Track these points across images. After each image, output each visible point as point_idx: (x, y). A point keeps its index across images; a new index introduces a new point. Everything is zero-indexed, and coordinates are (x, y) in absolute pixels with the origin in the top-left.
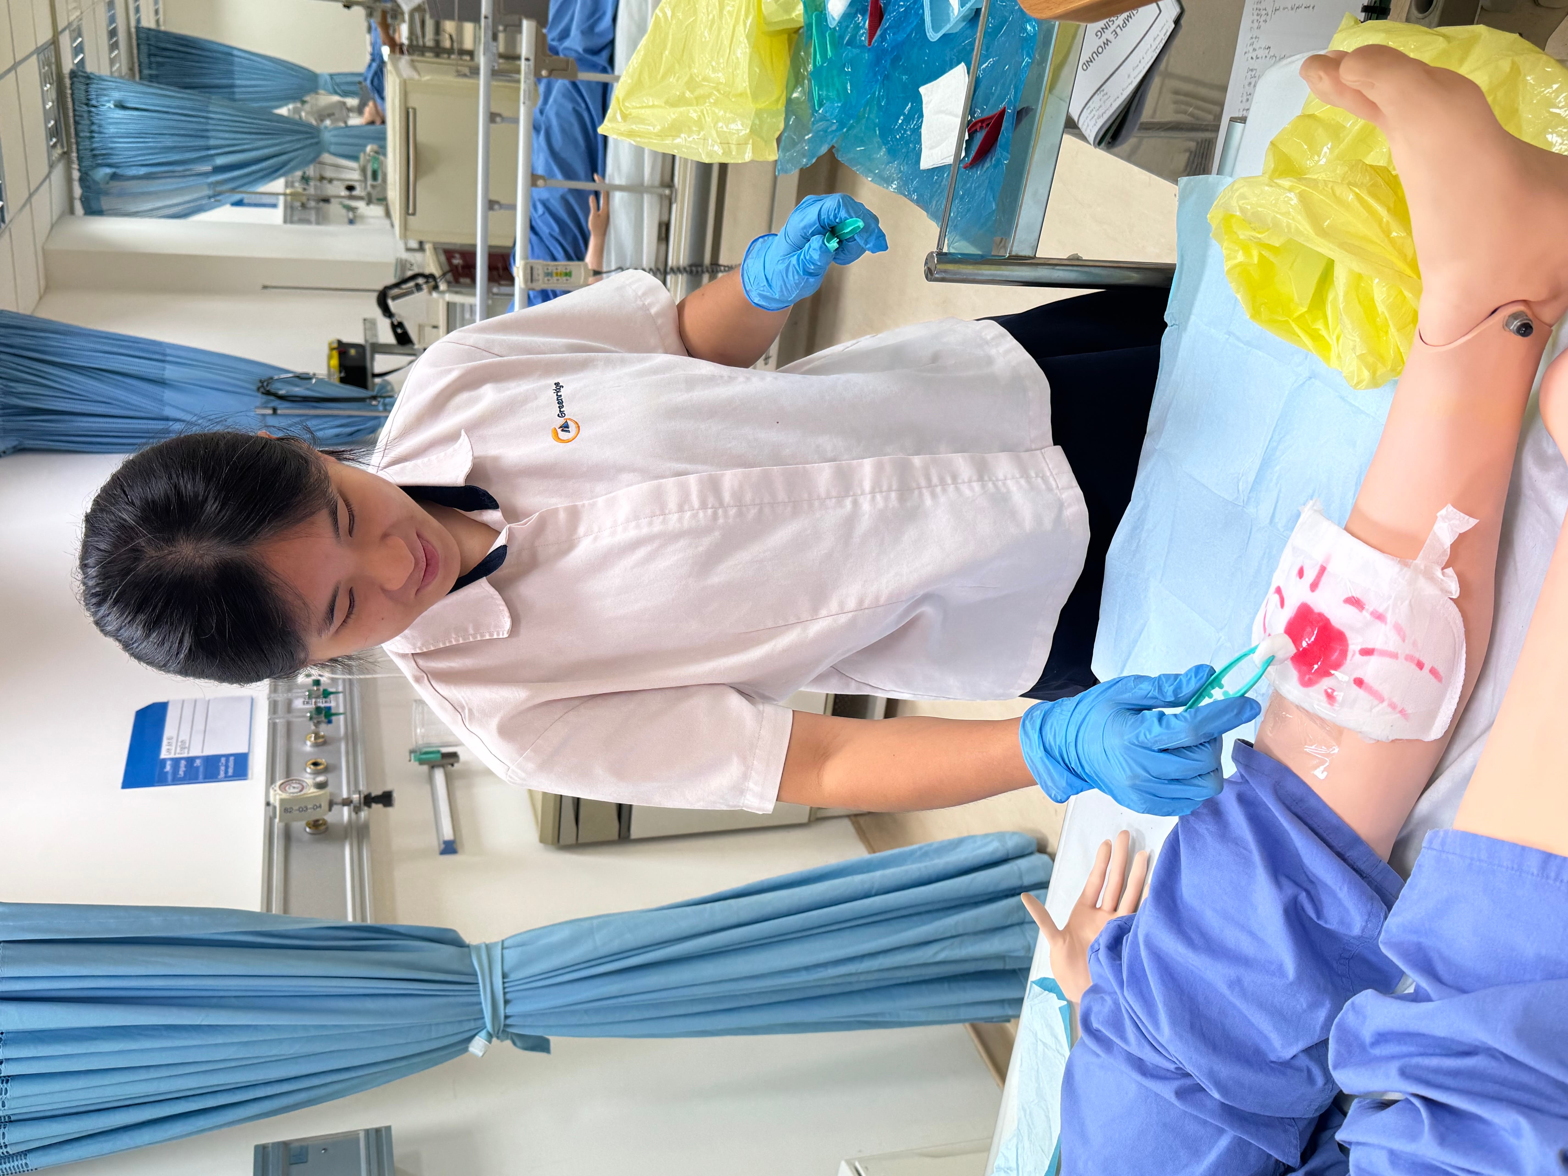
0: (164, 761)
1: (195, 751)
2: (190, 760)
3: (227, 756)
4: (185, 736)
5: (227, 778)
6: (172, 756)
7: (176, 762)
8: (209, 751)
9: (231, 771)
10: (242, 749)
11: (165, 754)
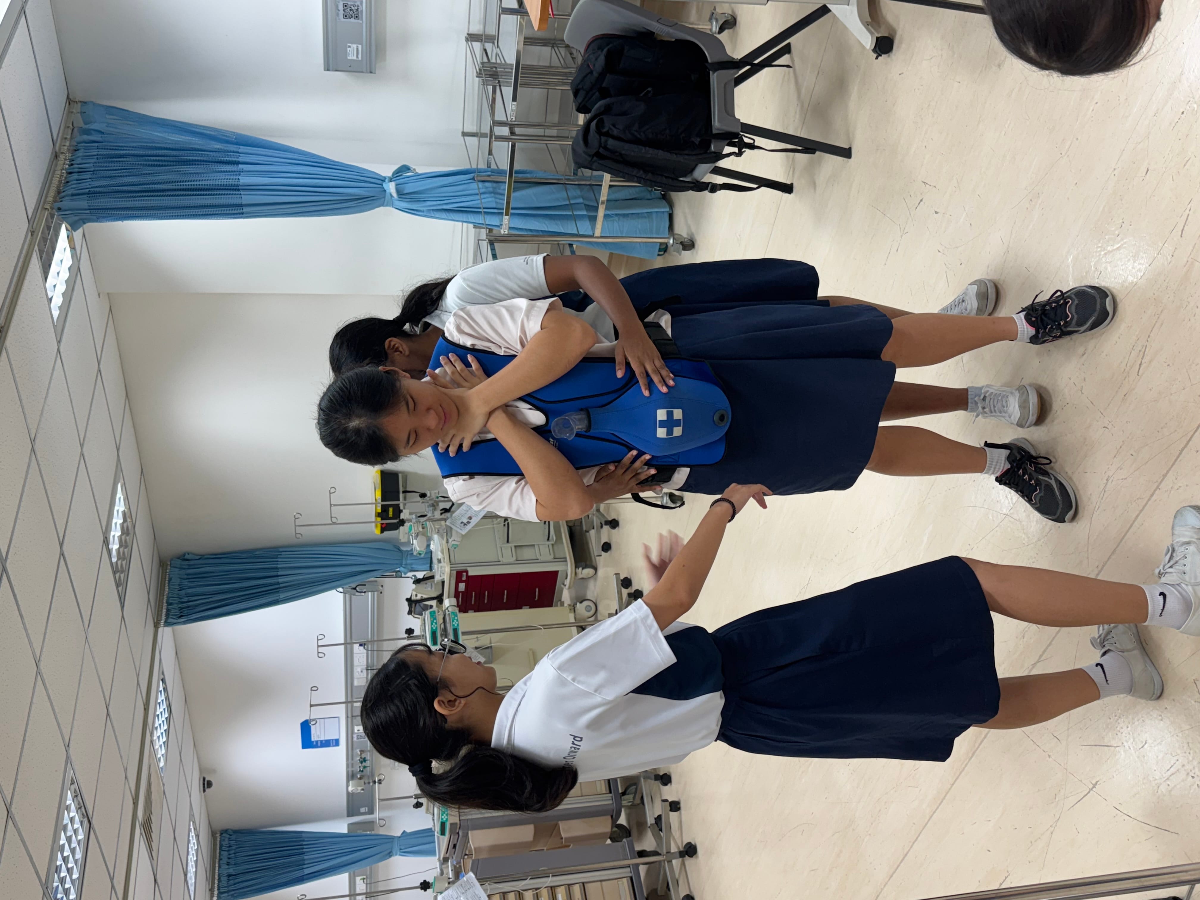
0: (313, 742)
1: (322, 738)
2: (321, 741)
3: (333, 740)
4: (318, 733)
5: (333, 746)
6: (315, 740)
7: (317, 742)
8: (327, 738)
9: (334, 744)
10: (337, 737)
11: (313, 739)
